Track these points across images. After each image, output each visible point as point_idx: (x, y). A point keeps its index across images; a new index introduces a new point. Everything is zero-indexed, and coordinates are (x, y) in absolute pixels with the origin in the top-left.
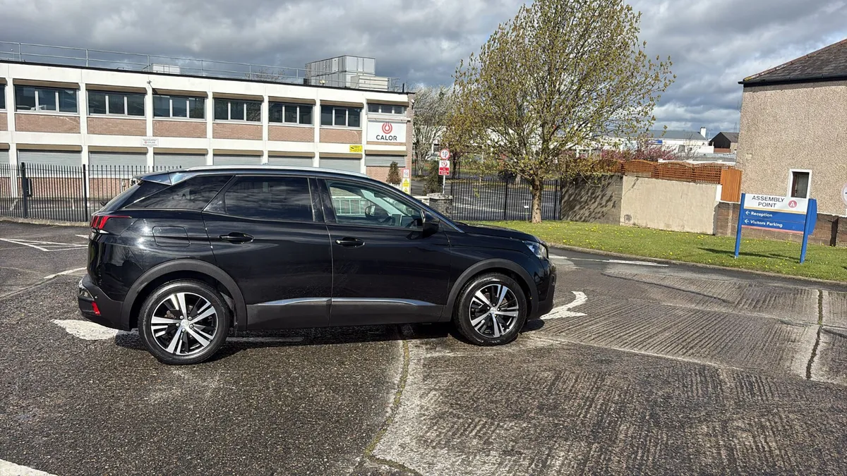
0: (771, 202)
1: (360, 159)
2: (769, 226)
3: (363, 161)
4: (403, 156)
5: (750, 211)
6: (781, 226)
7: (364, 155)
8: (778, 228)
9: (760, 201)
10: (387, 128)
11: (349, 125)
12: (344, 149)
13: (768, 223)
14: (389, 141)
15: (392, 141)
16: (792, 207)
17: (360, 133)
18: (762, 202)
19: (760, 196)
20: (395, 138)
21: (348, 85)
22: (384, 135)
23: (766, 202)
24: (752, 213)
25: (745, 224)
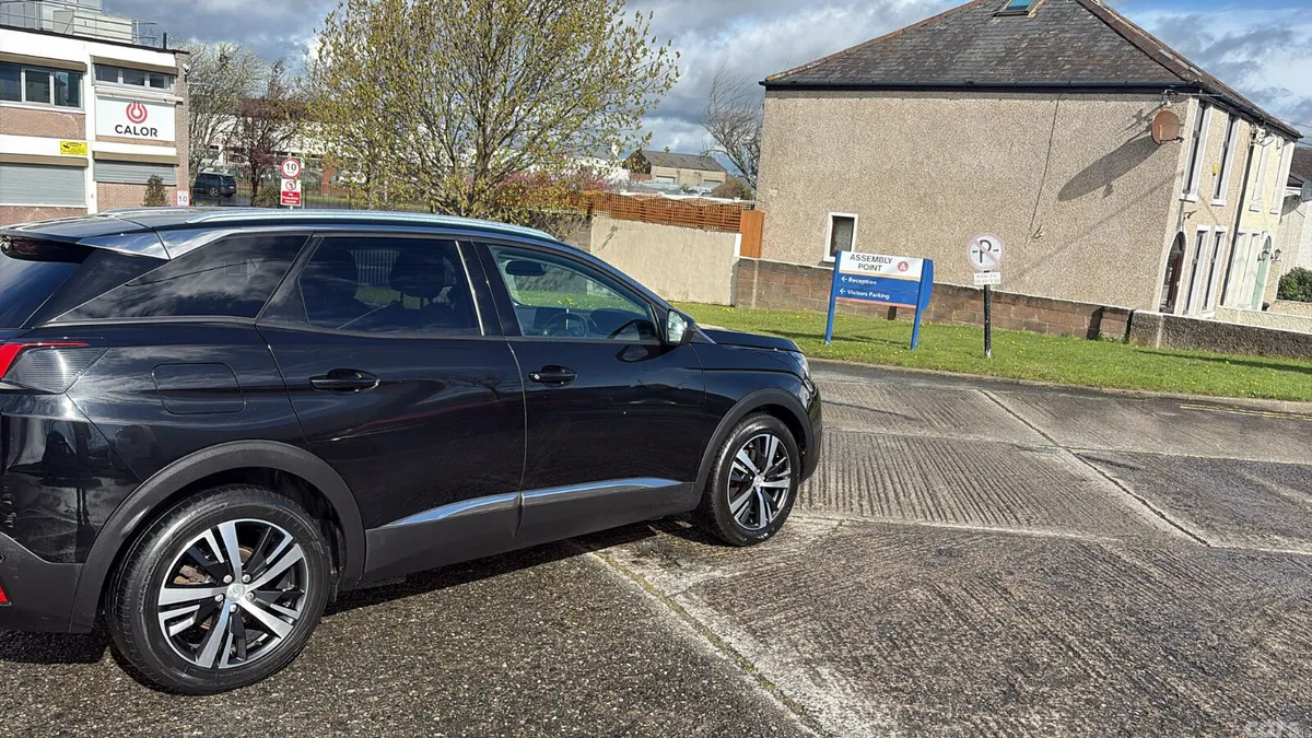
0: (875, 264)
1: (82, 168)
2: (871, 298)
3: (89, 173)
4: (172, 166)
5: (848, 276)
6: (888, 297)
7: (91, 161)
8: (883, 300)
9: (861, 262)
10: (137, 113)
11: (58, 102)
12: (50, 147)
13: (871, 294)
14: (141, 136)
15: (149, 137)
16: (902, 270)
17: (81, 118)
18: (864, 263)
19: (861, 254)
20: (154, 131)
21: (46, 26)
22: (132, 125)
23: (869, 264)
24: (850, 279)
25: (840, 295)
